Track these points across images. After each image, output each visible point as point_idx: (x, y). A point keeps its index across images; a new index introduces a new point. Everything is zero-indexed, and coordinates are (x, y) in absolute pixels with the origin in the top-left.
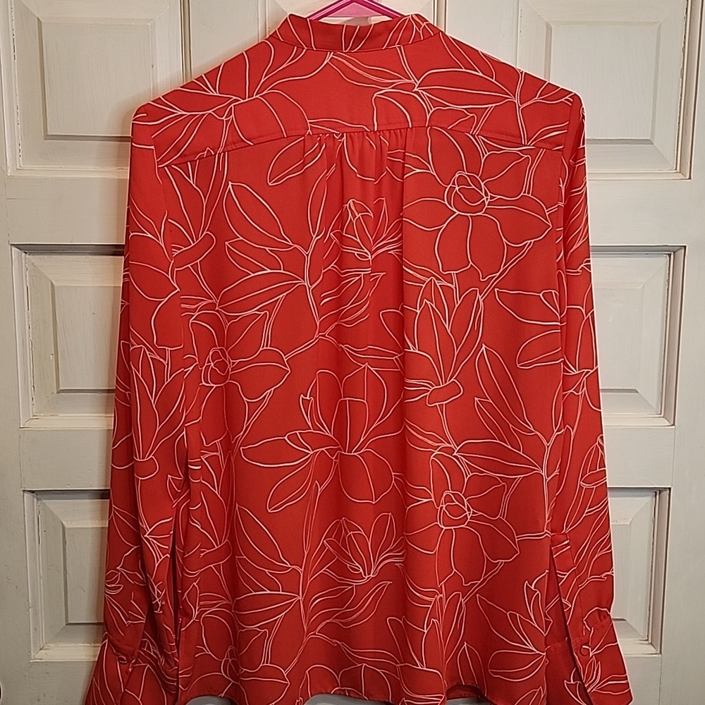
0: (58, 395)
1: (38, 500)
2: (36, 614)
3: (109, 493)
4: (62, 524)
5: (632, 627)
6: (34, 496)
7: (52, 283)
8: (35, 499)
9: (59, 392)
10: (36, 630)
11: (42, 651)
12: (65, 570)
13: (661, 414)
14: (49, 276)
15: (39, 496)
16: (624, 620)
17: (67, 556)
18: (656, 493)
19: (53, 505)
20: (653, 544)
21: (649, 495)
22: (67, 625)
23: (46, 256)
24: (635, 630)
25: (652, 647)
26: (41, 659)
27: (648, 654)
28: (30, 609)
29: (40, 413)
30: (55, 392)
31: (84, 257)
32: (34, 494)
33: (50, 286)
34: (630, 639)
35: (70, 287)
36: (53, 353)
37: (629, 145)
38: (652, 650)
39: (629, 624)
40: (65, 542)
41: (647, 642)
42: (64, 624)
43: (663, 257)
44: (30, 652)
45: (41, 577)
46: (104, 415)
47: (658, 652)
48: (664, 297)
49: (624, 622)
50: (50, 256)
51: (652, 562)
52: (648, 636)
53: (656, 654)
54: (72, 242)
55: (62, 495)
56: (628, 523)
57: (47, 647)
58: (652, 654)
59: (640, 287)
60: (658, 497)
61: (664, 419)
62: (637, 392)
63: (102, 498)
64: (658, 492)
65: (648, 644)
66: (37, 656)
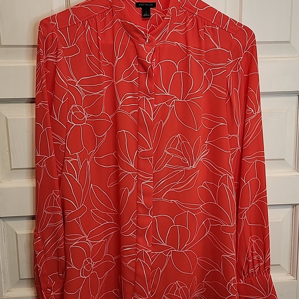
0: (11, 171)
1: (3, 221)
2: (4, 275)
3: (35, 217)
4: (16, 232)
5: (283, 268)
6: (1, 220)
7: (6, 117)
8: (2, 221)
9: (12, 169)
10: (5, 283)
11: (8, 292)
12: (18, 254)
13: (295, 170)
14: (4, 114)
15: (4, 220)
16: (280, 265)
17: (19, 247)
18: (293, 206)
19: (11, 223)
20: (292, 230)
21: (290, 207)
22: (20, 279)
23: (2, 105)
24: (285, 269)
25: (293, 277)
26: (8, 296)
27: (291, 280)
28: (2, 273)
29: (3, 180)
30: (10, 170)
31: (21, 104)
32: (1, 219)
33: (5, 119)
34: (282, 273)
35: (15, 119)
36: (8, 151)
37: (279, 44)
38: (292, 278)
39: (282, 267)
40: (17, 241)
41: (290, 274)
42: (19, 279)
43: (295, 96)
44: (2, 293)
45: (6, 258)
46: (31, 180)
47: (296, 279)
48: (296, 115)
49: (280, 266)
50: (4, 104)
51: (292, 238)
52: (290, 272)
53: (294, 280)
54: (15, 97)
55: (15, 219)
56: (281, 221)
57: (11, 291)
58: (293, 280)
59: (285, 111)
60: (294, 208)
61: (297, 172)
62: (285, 160)
63: (33, 220)
64: (294, 206)
65: (291, 275)
66: (6, 295)
